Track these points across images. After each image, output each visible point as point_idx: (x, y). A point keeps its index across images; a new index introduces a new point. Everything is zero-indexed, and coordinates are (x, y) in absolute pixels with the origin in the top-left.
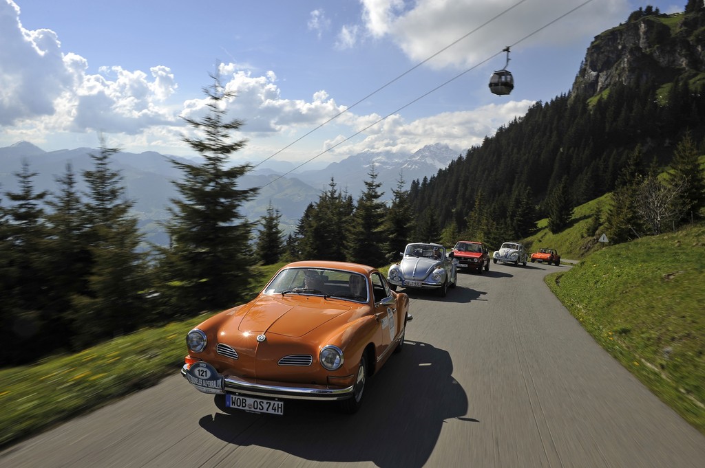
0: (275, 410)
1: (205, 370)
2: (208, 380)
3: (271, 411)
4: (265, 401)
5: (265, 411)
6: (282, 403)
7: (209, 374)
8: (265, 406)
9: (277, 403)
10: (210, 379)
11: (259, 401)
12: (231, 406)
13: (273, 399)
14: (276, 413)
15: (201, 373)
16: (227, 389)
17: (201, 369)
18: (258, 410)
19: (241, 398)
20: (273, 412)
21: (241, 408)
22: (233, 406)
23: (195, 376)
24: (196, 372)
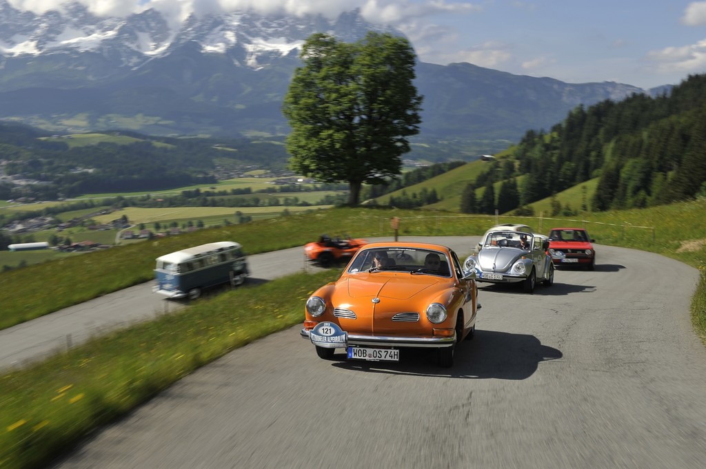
0: (392, 357)
1: (329, 328)
2: (332, 336)
3: (388, 358)
4: (383, 350)
5: (383, 358)
6: (398, 351)
7: (333, 331)
8: (383, 354)
9: (393, 351)
10: (334, 335)
11: (377, 350)
12: (353, 357)
13: (390, 348)
14: (393, 359)
15: (325, 331)
16: (349, 342)
17: (325, 327)
18: (377, 358)
19: (362, 349)
20: (390, 359)
21: (362, 358)
22: (355, 357)
23: (320, 335)
24: (321, 331)
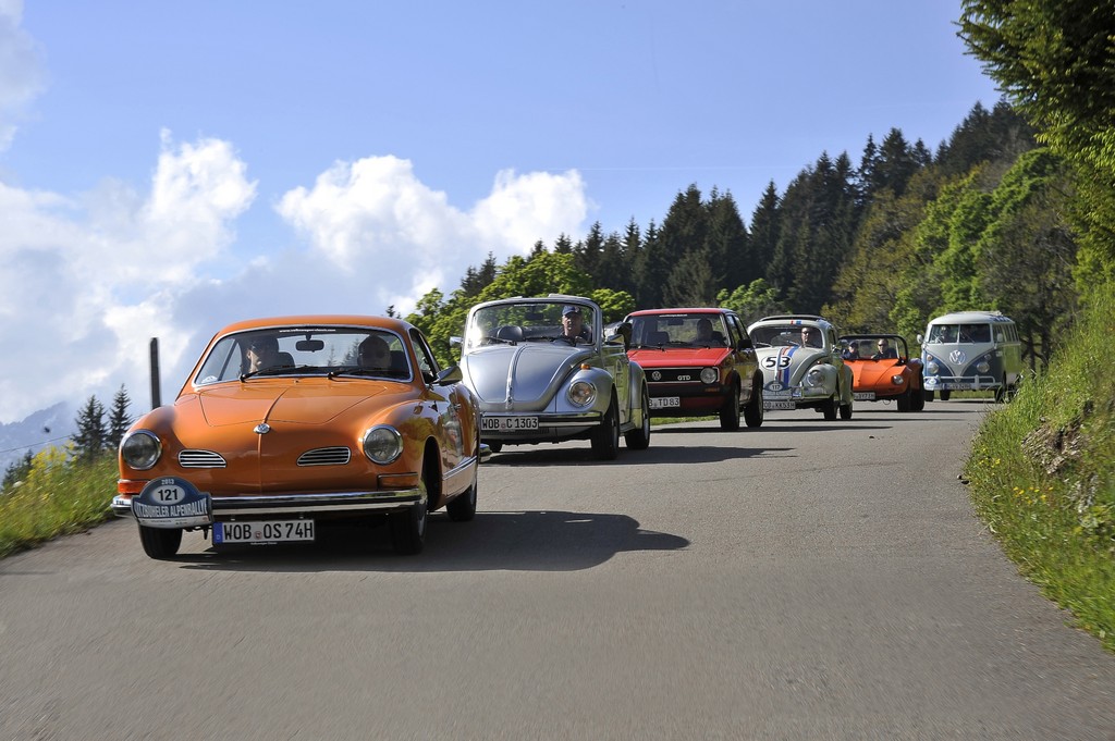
0: (301, 534)
1: (172, 488)
2: (179, 504)
3: (294, 537)
4: (283, 523)
5: (284, 538)
6: (312, 521)
7: (181, 494)
8: (284, 529)
9: (302, 522)
10: (183, 502)
11: (272, 523)
12: (224, 541)
13: (295, 516)
14: (303, 538)
15: (165, 495)
16: (216, 512)
17: (164, 488)
18: (273, 539)
19: (241, 524)
20: (297, 538)
21: (242, 540)
22: (228, 541)
23: (154, 504)
24: (156, 496)
